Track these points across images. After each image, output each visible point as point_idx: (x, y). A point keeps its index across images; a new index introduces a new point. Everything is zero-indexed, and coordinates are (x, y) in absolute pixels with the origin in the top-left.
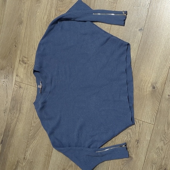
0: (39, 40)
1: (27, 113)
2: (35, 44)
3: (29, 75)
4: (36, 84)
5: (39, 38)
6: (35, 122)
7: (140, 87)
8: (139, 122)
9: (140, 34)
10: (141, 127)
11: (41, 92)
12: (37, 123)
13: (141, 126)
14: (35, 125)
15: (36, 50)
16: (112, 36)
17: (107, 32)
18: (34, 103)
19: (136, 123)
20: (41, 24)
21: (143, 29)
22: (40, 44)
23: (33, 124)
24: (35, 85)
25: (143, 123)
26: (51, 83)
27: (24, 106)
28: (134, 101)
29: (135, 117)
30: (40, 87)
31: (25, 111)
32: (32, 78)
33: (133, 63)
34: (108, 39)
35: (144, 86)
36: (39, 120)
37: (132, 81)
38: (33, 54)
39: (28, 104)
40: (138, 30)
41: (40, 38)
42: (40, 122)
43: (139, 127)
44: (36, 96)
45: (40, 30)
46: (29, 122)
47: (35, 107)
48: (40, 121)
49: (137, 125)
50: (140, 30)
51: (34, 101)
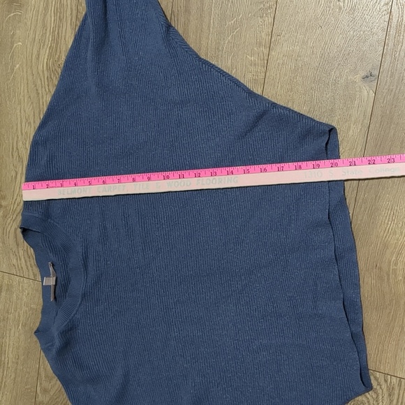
0: (31, 131)
1: (17, 363)
2: (20, 144)
3: (11, 241)
4: (36, 270)
5: (30, 123)
6: (45, 391)
7: (380, 268)
8: (386, 381)
9: (367, 93)
10: (396, 396)
11: (55, 298)
12: (52, 393)
13: (396, 392)
14: (48, 399)
15: (25, 163)
16: (274, 105)
17: (255, 91)
18: (38, 332)
19: (379, 384)
20: (30, 78)
21: (376, 73)
22: (35, 145)
23: (40, 398)
24: (35, 275)
25: (400, 385)
26: (86, 266)
27: (7, 341)
28: (365, 315)
29: (371, 365)
30: (51, 281)
31: (11, 356)
32: (21, 252)
33: (353, 191)
34: (260, 117)
35: (396, 264)
36: (59, 382)
37: (353, 249)
38: (16, 177)
39: (17, 335)
40: (358, 78)
41: (34, 122)
42: (63, 390)
43: (390, 395)
44: (40, 308)
45: (30, 97)
46: (28, 389)
47: (42, 345)
48: (61, 385)
49: (380, 391)
50: (367, 77)
51: (37, 325)
